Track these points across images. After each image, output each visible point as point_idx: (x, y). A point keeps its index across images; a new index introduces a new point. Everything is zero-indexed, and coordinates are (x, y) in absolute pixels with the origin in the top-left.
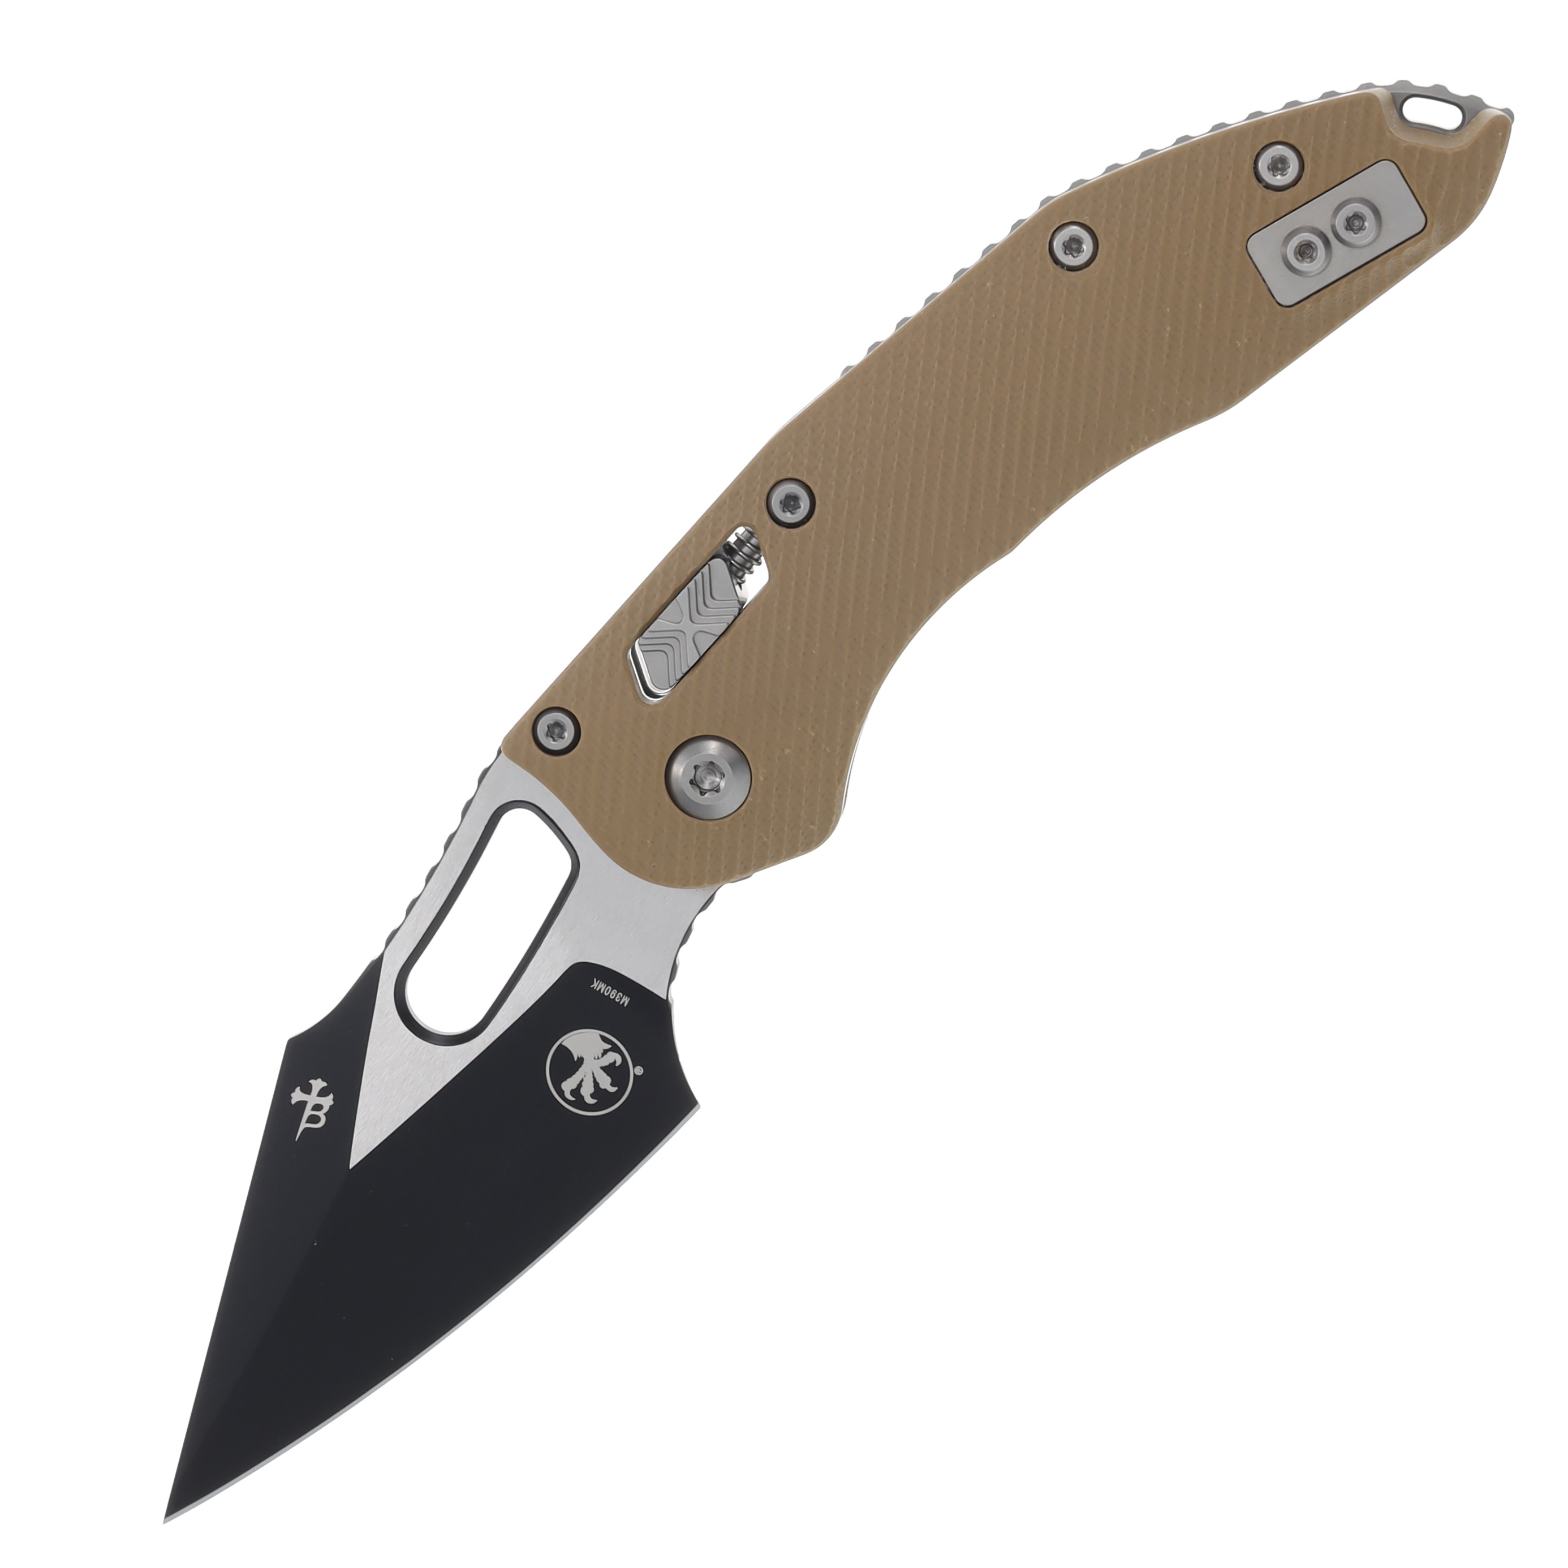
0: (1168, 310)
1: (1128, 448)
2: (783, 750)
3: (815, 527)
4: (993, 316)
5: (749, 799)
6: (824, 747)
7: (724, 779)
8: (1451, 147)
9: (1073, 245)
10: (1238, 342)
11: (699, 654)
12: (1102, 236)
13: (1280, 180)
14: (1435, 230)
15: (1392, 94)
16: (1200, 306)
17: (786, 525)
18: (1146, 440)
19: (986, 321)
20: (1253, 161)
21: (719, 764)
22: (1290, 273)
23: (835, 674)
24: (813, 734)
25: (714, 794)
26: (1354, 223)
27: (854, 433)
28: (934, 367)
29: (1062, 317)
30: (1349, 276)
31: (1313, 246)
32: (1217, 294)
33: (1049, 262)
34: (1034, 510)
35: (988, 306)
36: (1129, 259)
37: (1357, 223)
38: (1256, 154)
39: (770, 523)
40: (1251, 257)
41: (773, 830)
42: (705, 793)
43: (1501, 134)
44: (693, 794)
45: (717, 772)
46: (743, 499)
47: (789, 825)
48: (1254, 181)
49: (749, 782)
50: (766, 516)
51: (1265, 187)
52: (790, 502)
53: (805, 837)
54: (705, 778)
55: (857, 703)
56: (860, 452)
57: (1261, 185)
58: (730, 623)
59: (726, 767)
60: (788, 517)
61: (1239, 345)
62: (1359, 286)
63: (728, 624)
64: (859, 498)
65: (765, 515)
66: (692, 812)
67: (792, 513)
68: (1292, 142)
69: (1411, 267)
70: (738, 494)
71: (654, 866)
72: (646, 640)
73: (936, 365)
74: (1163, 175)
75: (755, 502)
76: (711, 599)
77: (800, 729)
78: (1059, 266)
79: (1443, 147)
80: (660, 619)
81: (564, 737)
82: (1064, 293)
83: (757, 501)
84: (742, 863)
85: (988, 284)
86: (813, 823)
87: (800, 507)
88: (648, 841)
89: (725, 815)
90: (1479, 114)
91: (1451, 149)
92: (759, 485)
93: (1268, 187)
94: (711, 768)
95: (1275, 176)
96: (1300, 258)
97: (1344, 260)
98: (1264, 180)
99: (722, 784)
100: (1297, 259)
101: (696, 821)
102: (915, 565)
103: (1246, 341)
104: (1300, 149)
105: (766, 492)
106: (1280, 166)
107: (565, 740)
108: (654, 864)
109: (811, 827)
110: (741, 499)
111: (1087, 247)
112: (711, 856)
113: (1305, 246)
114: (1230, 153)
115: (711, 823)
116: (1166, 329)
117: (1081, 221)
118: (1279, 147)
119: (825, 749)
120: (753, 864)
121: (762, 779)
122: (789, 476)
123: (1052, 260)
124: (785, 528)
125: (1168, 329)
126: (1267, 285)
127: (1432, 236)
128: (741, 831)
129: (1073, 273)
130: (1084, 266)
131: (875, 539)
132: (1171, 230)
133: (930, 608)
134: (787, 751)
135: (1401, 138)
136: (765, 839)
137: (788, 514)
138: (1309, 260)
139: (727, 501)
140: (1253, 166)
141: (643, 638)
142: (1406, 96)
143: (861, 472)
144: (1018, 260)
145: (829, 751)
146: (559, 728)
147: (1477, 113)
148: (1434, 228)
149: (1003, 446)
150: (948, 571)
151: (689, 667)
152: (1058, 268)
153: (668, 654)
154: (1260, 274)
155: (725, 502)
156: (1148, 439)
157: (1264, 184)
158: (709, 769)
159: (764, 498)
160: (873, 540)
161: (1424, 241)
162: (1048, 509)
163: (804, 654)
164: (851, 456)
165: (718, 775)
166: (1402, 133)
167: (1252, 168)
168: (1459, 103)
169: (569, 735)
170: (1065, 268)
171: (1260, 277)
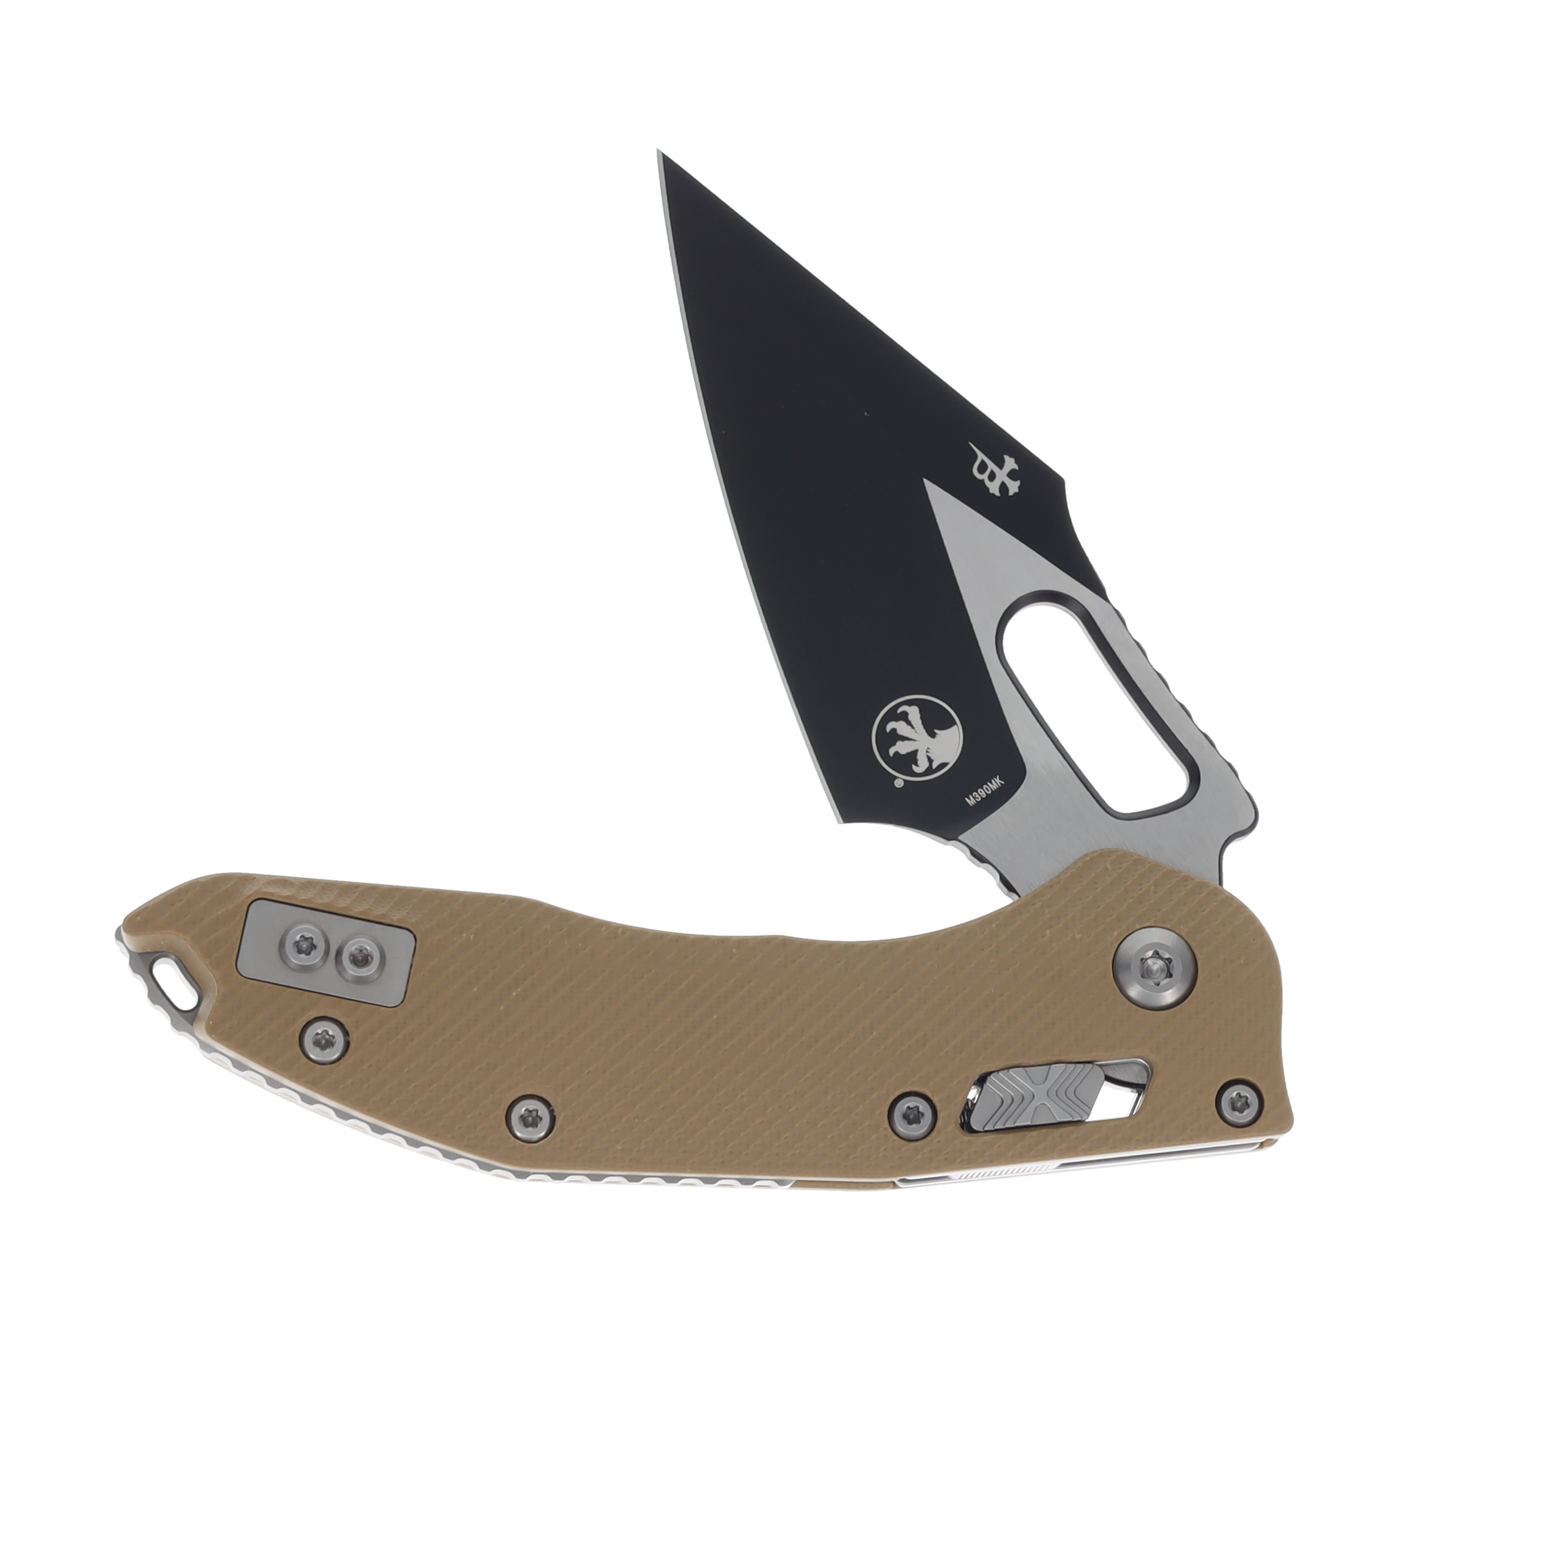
0: (502, 1008)
1: (623, 933)
2: (1081, 939)
3: (910, 1083)
4: (636, 1120)
5: (1138, 926)
6: (1048, 916)
7: (1144, 957)
8: (183, 943)
9: (530, 1121)
10: (472, 939)
11: (1050, 1068)
12: (502, 1107)
13: (331, 1029)
14: (249, 891)
15: (192, 1024)
16: (476, 989)
17: (930, 1103)
18: (604, 927)
19: (645, 1121)
20: (341, 1061)
21: (1138, 971)
22: (387, 955)
23: (991, 961)
24: (1048, 932)
25: (1162, 953)
26: (307, 947)
27: (818, 1126)
28: (715, 1122)
29: (586, 1073)
30: (345, 913)
31: (352, 958)
32: (456, 987)
33: (559, 1123)
34: (734, 950)
35: (634, 1131)
36: (497, 1071)
37: (305, 945)
38: (333, 1065)
39: (941, 1115)
40: (406, 992)
41: (1141, 890)
42: (1167, 959)
43: (138, 918)
44: (1177, 968)
45: (1145, 968)
46: (946, 1152)
47: (1126, 883)
48: (352, 1046)
49: (1127, 939)
50: (939, 1123)
51: (348, 1035)
52: (913, 1117)
53: (1121, 864)
54: (1157, 970)
55: (994, 926)
56: (827, 1107)
57: (350, 1040)
58: (1006, 1071)
59: (1135, 966)
60: (923, 1107)
61: (473, 936)
62: (345, 900)
63: (1008, 1071)
64: (858, 1074)
65: (939, 1125)
66: (1188, 954)
67: (918, 1107)
68: (299, 1049)
69: (293, 881)
70: (946, 1159)
71: (1254, 940)
72: (1081, 1114)
73: (712, 1121)
74: (416, 1111)
75: (938, 1141)
76: (1005, 1102)
77: (1054, 944)
78: (554, 1114)
79: (190, 947)
80: (1056, 1120)
81: (1237, 1094)
82: (568, 1089)
83: (937, 1140)
84: (1186, 886)
85: (620, 1147)
86: (1106, 869)
87: (908, 1107)
88: (1242, 961)
89: (1167, 931)
90: (140, 951)
91: (185, 940)
92: (925, 1151)
93: (346, 1033)
94: (1146, 975)
95: (333, 1037)
96: (369, 958)
97: (339, 929)
98: (345, 1040)
99: (1150, 953)
100: (372, 958)
101: (1193, 945)
102: (860, 988)
103: (465, 935)
104: (297, 1039)
105: (924, 1141)
106: (323, 1042)
107: (1239, 1092)
108: (1253, 942)
109: (1109, 867)
110: (947, 1153)
111: (521, 1109)
112: (1204, 910)
113: (357, 963)
114: (352, 1083)
115: (1183, 934)
116: (517, 995)
117: (508, 1131)
118: (312, 1056)
119: (1049, 913)
120: (1178, 879)
121: (1115, 933)
122: (896, 1138)
123: (556, 1123)
124: (934, 1102)
125: (514, 994)
126: (412, 960)
127: (256, 888)
128: (1165, 909)
129: (549, 1099)
130: (536, 1098)
131: (872, 1033)
132: (447, 1064)
133: (876, 947)
134: (1078, 937)
135: (215, 981)
136: (1152, 887)
137: (921, 1109)
138: (365, 951)
139: (959, 1161)
140: (343, 1059)
141: (1082, 1118)
142: (181, 1013)
143: (839, 1092)
144: (581, 1146)
145: (1047, 910)
146: (1235, 1105)
147: (141, 954)
148: (250, 893)
149: (715, 1017)
150: (839, 962)
151: (1066, 1066)
152: (556, 1113)
153: (1073, 1091)
154: (410, 973)
155: (961, 1161)
156: (603, 927)
157: (347, 1037)
158: (1148, 974)
159: (928, 1138)
160: (874, 1034)
161: (266, 890)
162: (723, 941)
163: (1001, 996)
164: (836, 1110)
165: (1146, 965)
166: (211, 985)
167: (345, 1057)
168: (150, 977)
169: (1233, 1092)
170: (551, 1108)
171: (412, 972)
